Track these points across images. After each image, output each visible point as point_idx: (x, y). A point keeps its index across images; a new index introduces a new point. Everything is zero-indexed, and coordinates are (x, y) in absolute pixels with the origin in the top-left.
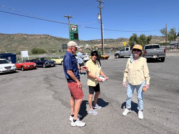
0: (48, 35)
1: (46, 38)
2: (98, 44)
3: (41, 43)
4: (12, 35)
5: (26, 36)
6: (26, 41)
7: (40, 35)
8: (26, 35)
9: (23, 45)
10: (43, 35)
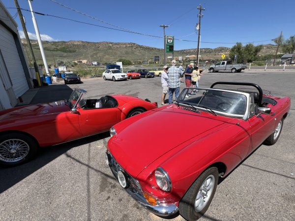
0: (134, 44)
1: (132, 47)
2: (191, 55)
3: (127, 53)
4: (97, 43)
5: (111, 45)
6: (111, 51)
7: (125, 44)
8: (112, 43)
9: (108, 55)
10: (129, 44)
